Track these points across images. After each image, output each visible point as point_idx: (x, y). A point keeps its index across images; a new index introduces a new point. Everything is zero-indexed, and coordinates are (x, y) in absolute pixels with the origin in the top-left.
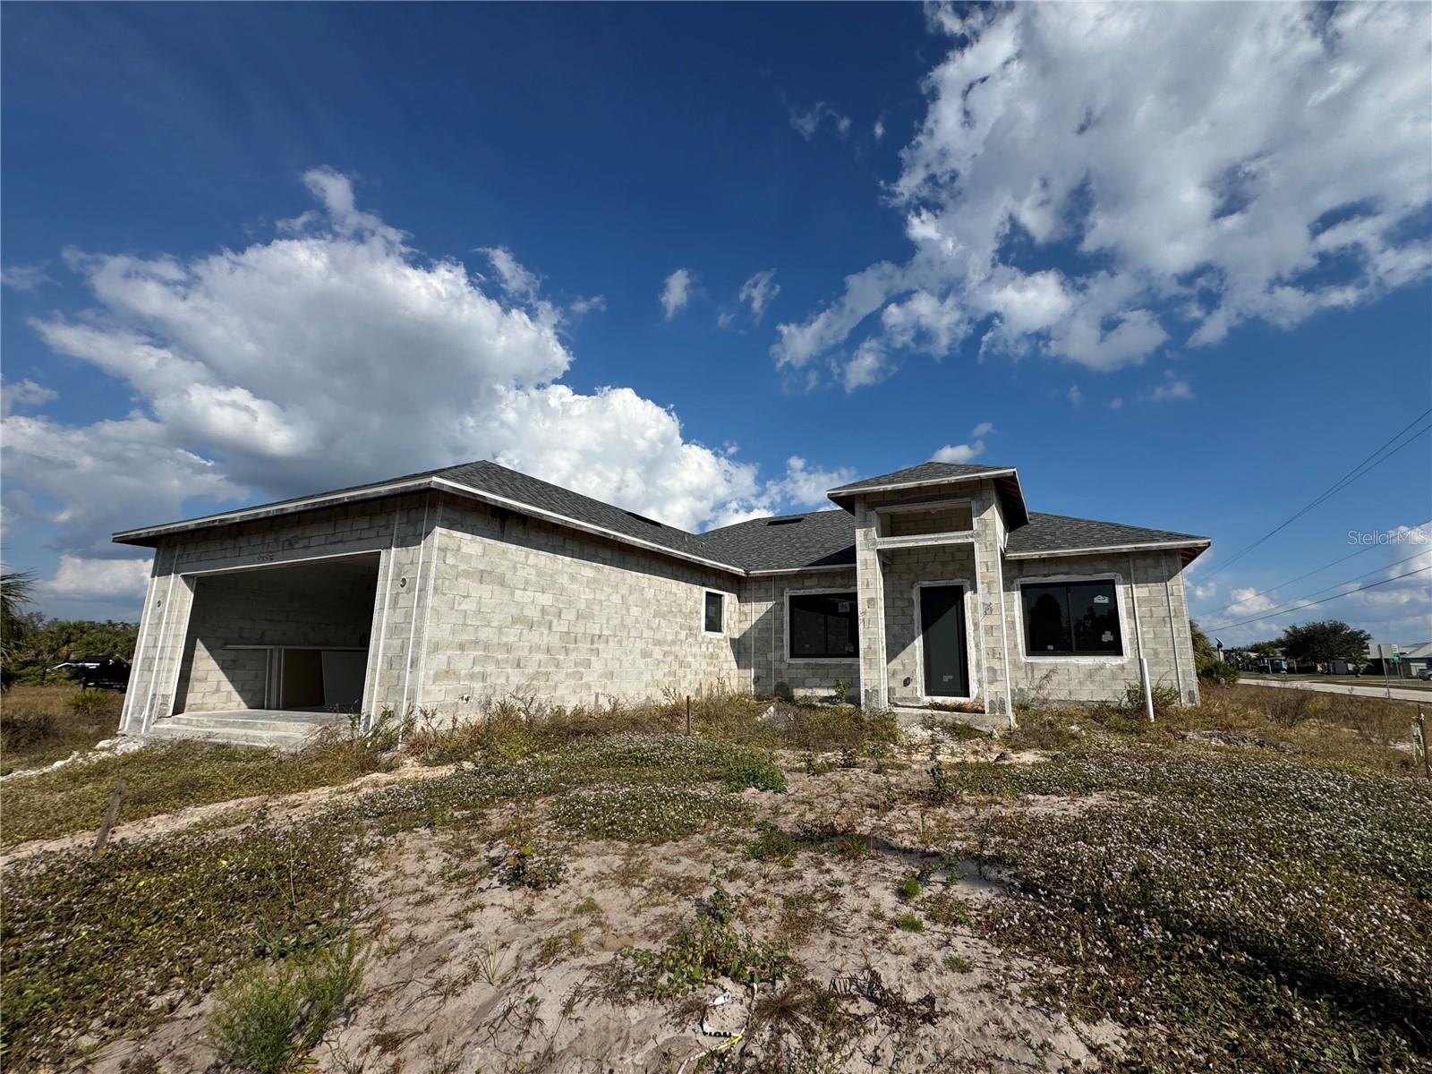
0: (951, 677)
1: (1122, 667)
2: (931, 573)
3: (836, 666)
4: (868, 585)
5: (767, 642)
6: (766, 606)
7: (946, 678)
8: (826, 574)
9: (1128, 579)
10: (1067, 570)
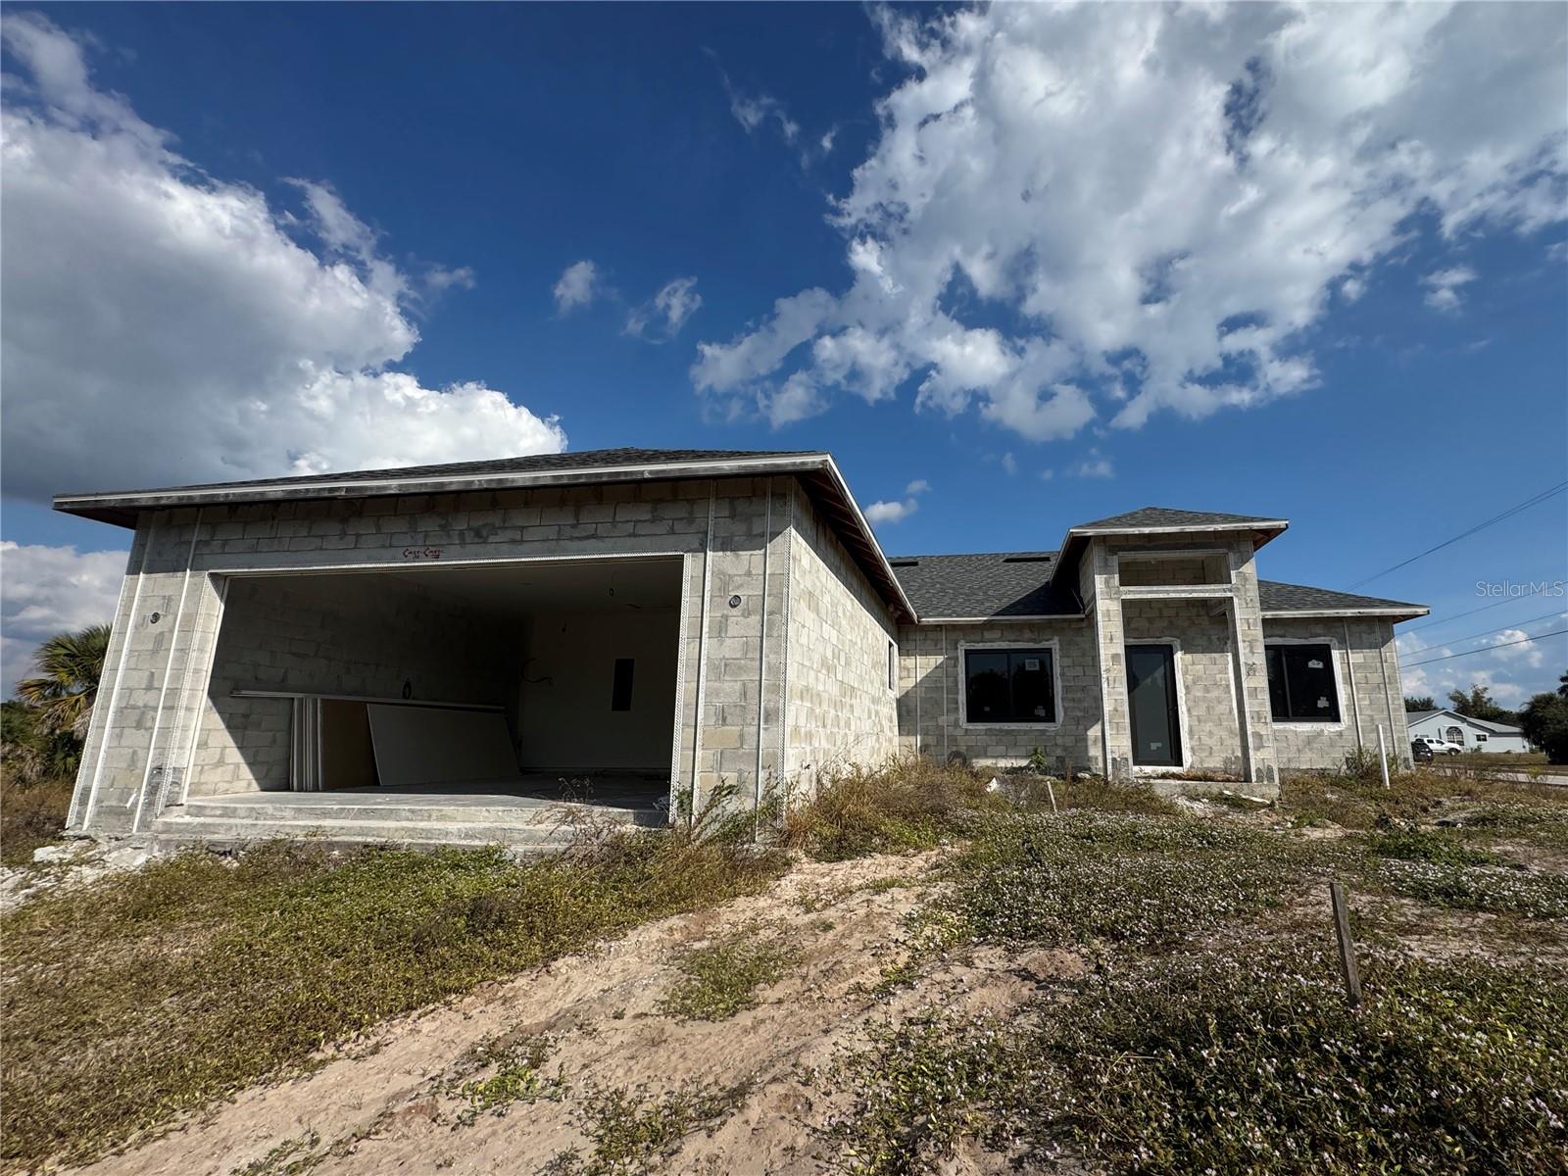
0: (1160, 745)
1: (1340, 734)
2: (1137, 629)
3: (1026, 732)
4: (1111, 639)
5: (937, 703)
6: (934, 661)
7: (1154, 746)
8: (1011, 626)
9: (1343, 644)
10: (1282, 632)
